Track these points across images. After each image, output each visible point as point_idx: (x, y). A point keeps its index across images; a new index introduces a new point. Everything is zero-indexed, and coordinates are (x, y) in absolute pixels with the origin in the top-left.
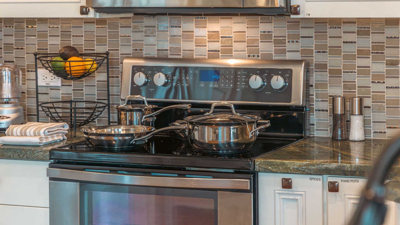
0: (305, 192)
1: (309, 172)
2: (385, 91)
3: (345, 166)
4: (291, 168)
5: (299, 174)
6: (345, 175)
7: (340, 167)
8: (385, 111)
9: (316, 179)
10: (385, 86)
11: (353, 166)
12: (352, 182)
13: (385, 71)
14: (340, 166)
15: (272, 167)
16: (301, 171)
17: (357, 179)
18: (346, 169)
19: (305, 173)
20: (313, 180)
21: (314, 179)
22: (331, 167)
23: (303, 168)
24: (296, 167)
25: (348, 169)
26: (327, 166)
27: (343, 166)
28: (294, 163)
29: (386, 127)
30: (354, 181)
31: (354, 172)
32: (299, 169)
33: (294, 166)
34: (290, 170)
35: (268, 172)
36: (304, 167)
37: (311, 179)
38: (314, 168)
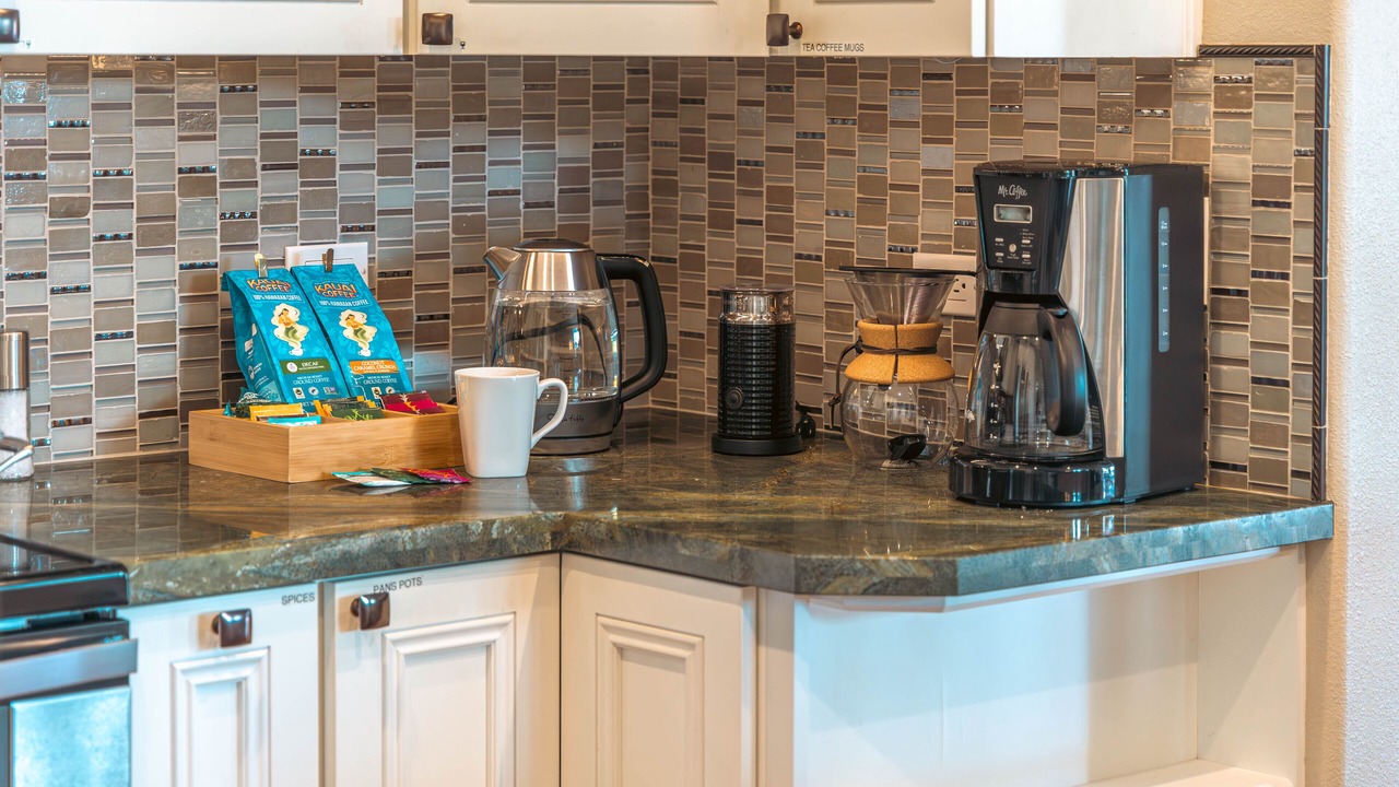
0: (269, 648)
1: (293, 577)
2: (48, 303)
3: (397, 537)
4: (239, 573)
5: (260, 589)
6: (398, 566)
7: (382, 545)
8: (48, 370)
9: (300, 598)
10: (49, 287)
11: (419, 534)
12: (403, 587)
13: (47, 236)
14: (383, 541)
15: (179, 582)
16: (270, 576)
17: (416, 575)
18: (400, 548)
19: (281, 581)
20: (292, 602)
21: (295, 598)
22: (356, 549)
23: (274, 568)
24: (253, 568)
25: (405, 547)
26: (346, 548)
27: (391, 540)
28: (248, 553)
29: (50, 425)
30: (408, 583)
31: (423, 551)
32: (264, 570)
33: (247, 564)
34: (236, 580)
35: (165, 601)
36: (277, 563)
37: (286, 600)
38: (309, 559)
